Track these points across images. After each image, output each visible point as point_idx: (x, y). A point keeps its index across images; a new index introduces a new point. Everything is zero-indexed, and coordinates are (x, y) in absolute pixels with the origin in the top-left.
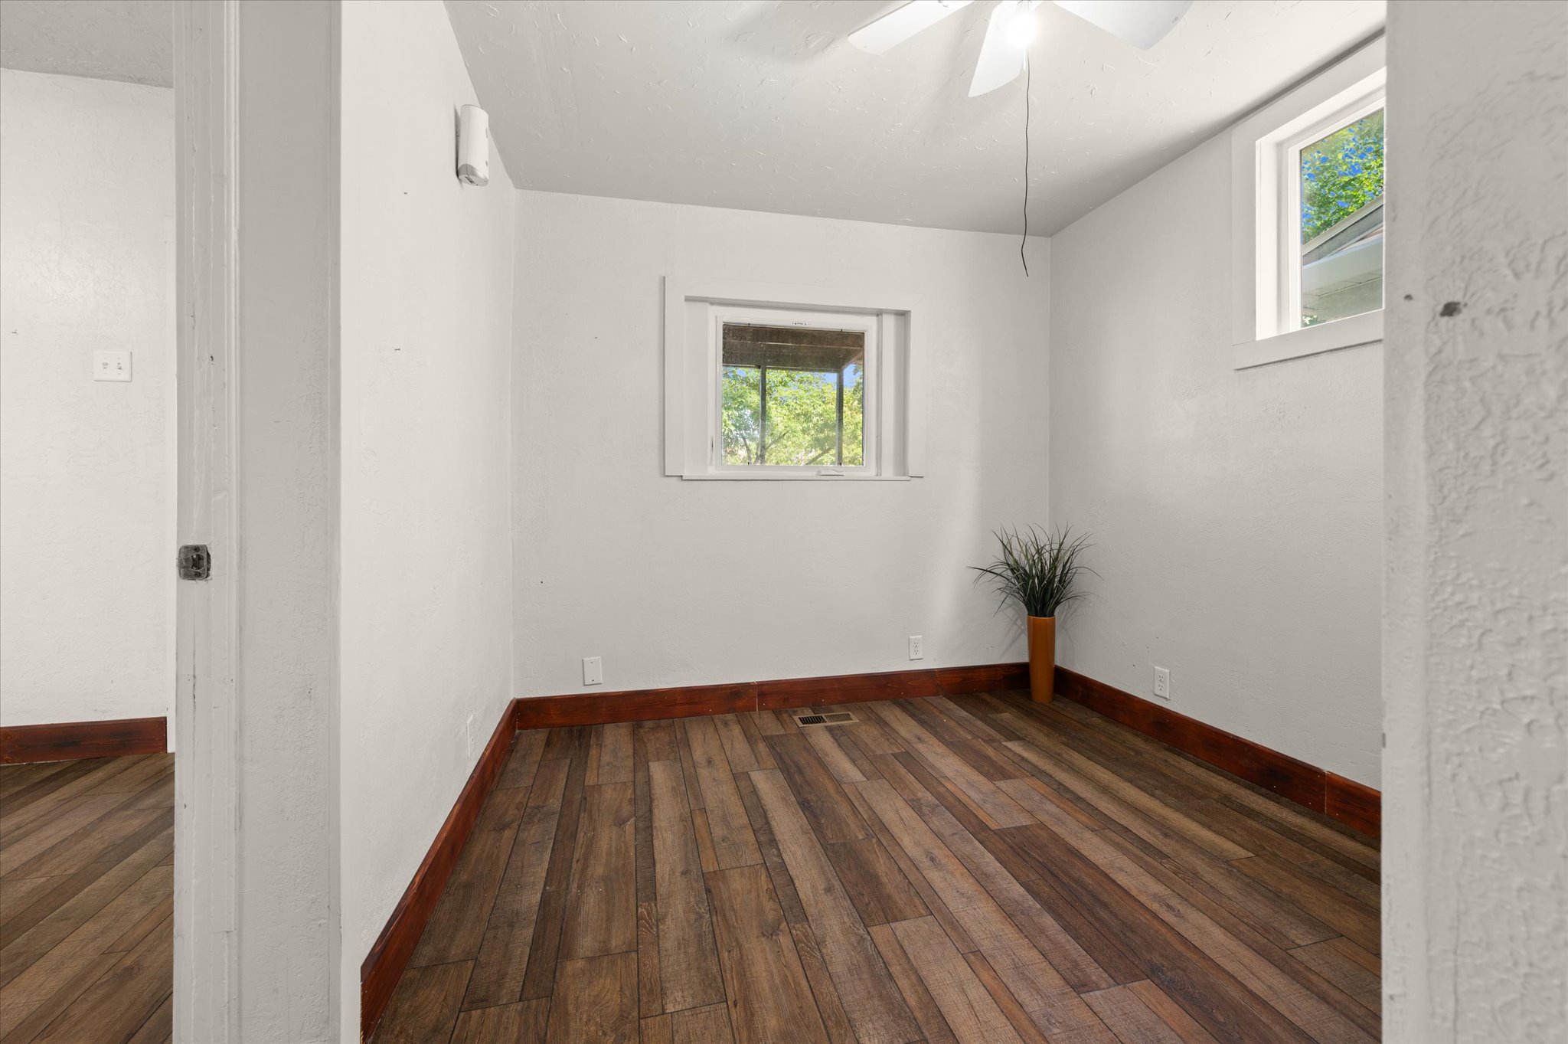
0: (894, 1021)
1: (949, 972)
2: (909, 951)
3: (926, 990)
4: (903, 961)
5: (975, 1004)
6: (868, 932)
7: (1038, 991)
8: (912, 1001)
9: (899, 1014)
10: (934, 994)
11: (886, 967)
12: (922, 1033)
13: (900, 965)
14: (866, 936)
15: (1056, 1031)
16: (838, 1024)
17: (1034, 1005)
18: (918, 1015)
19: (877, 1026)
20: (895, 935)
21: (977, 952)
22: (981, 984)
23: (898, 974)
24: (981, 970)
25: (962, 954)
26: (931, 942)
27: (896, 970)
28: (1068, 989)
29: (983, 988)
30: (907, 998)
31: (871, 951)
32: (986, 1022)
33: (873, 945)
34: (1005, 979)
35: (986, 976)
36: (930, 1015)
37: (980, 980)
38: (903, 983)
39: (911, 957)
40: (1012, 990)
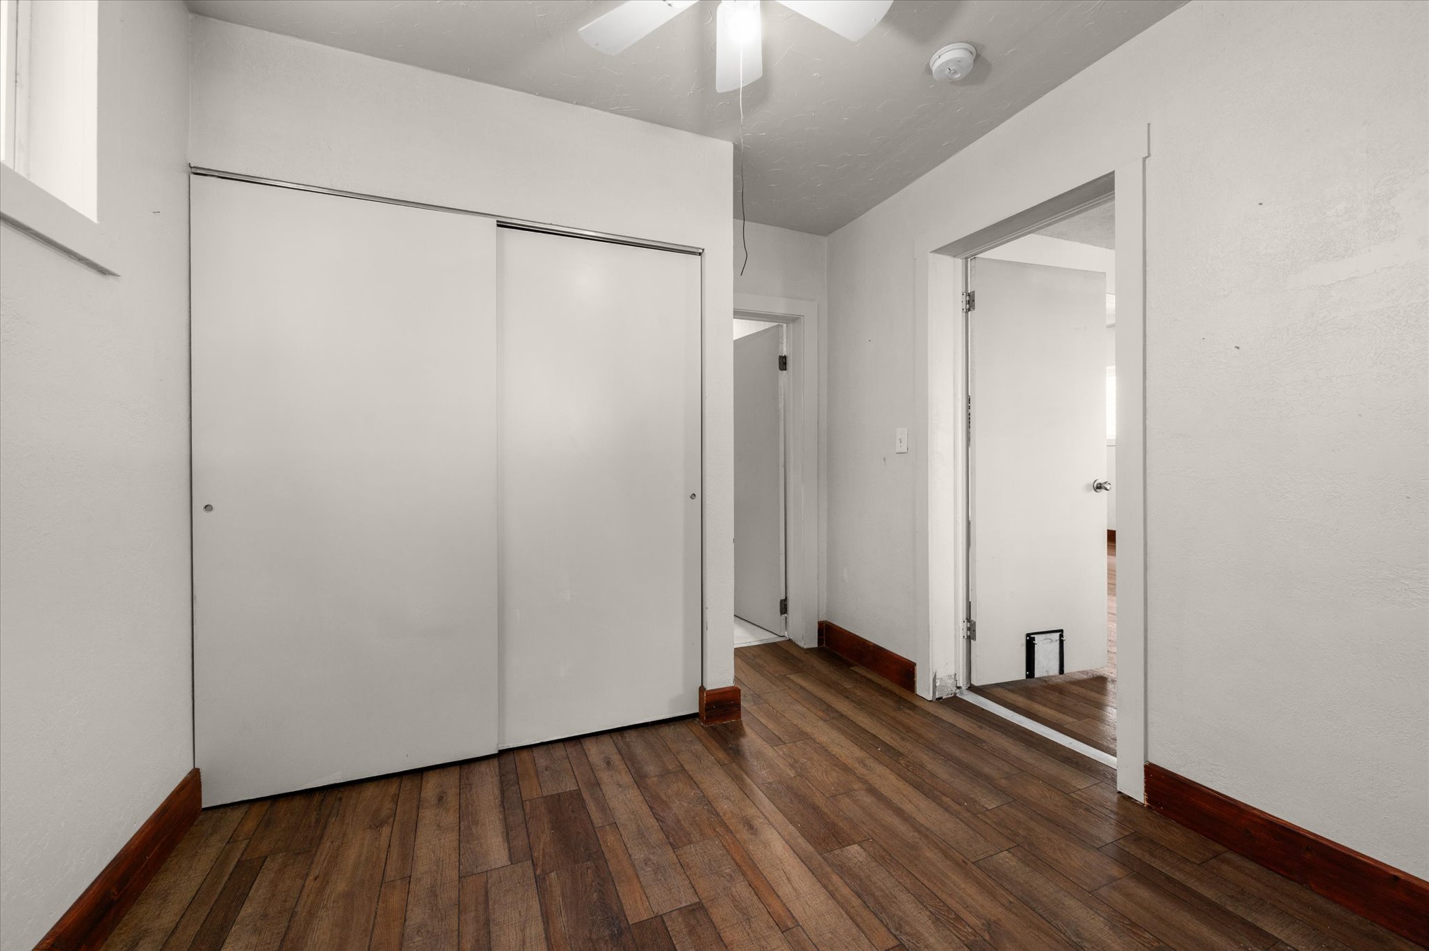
0: (844, 863)
1: (809, 906)
2: (849, 922)
3: (825, 887)
4: (852, 911)
5: (786, 881)
6: (897, 938)
7: (734, 900)
8: (835, 878)
9: (842, 868)
10: (819, 885)
11: (864, 902)
12: (823, 858)
13: (853, 907)
14: (897, 933)
15: (728, 871)
16: (883, 857)
17: (741, 889)
18: (828, 869)
19: (856, 859)
20: (868, 939)
21: (785, 930)
22: (782, 898)
23: (853, 898)
24: (780, 911)
25: (799, 925)
26: (830, 935)
27: (856, 902)
28: (707, 905)
29: (780, 894)
30: (840, 880)
31: (883, 916)
32: (778, 869)
33: (885, 923)
34: (761, 906)
35: (776, 906)
36: (819, 870)
37: (782, 901)
38: (846, 891)
39: (845, 916)
40: (755, 897)
